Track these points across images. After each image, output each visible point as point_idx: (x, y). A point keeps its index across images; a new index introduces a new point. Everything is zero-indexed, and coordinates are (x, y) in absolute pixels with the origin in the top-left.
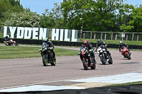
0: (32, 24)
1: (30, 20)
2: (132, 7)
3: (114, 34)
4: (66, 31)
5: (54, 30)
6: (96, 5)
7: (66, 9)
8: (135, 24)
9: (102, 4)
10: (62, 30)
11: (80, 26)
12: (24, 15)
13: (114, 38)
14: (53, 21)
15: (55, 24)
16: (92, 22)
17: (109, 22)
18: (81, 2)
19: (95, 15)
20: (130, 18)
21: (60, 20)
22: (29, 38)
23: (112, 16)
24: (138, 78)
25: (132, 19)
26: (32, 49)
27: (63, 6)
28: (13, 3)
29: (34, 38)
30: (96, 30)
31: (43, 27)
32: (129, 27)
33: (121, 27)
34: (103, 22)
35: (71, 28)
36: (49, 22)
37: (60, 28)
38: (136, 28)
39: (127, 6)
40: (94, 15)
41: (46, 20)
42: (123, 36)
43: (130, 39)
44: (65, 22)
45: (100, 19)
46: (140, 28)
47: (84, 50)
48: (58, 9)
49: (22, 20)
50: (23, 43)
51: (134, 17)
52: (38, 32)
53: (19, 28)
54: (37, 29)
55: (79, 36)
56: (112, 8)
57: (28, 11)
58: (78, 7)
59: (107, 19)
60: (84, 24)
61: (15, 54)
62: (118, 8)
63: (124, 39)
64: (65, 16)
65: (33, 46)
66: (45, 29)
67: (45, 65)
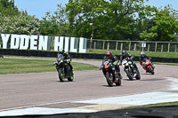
0: (30, 30)
1: (27, 26)
2: (155, 9)
3: (133, 44)
4: (73, 39)
5: (57, 38)
6: (110, 6)
7: (72, 12)
8: (158, 31)
9: (117, 6)
10: (67, 39)
11: (90, 33)
12: (19, 20)
13: (132, 49)
14: (55, 26)
15: (58, 30)
16: (105, 28)
17: (126, 28)
18: (91, 3)
19: (109, 19)
20: (152, 23)
21: (64, 25)
22: (26, 48)
23: (130, 21)
24: (163, 98)
25: (155, 25)
26: (29, 62)
27: (69, 7)
28: (6, 5)
29: (33, 48)
30: (110, 38)
31: (44, 34)
32: (152, 35)
33: (142, 35)
34: (118, 28)
35: (78, 36)
36: (50, 28)
37: (65, 36)
38: (160, 36)
39: (149, 9)
40: (107, 19)
41: (47, 26)
42: (144, 45)
43: (152, 50)
44: (71, 28)
45: (115, 25)
46: (164, 36)
47: (107, 63)
48: (62, 12)
49: (17, 26)
50: (19, 55)
51: (158, 22)
52: (37, 40)
53: (13, 36)
54: (36, 37)
55: (88, 46)
56: (130, 10)
57: (25, 14)
58: (87, 9)
59: (124, 24)
60: (95, 30)
61: (8, 68)
62: (137, 10)
63: (145, 49)
64: (71, 20)
65: (30, 58)
66: (46, 37)
67: (61, 81)
